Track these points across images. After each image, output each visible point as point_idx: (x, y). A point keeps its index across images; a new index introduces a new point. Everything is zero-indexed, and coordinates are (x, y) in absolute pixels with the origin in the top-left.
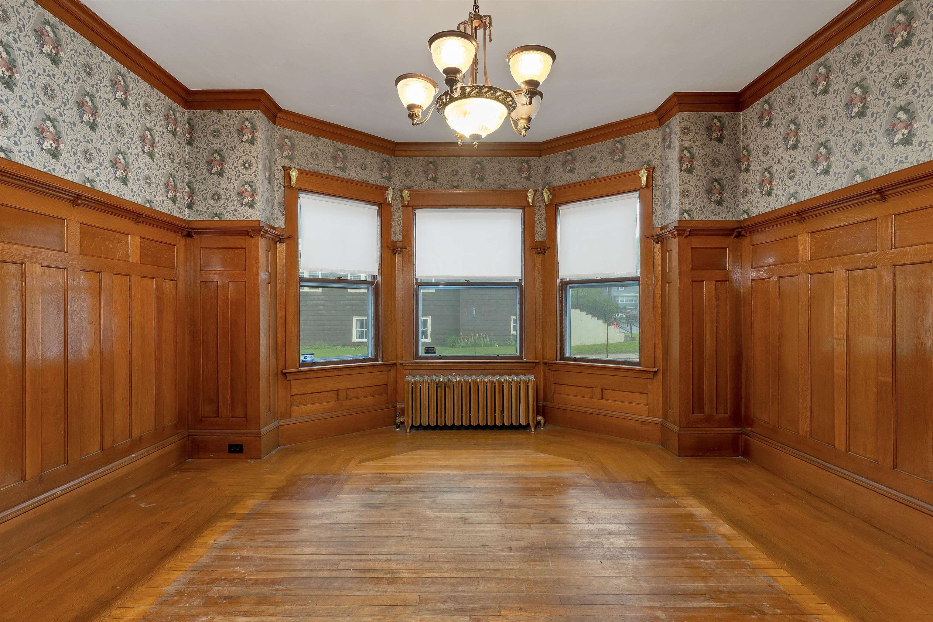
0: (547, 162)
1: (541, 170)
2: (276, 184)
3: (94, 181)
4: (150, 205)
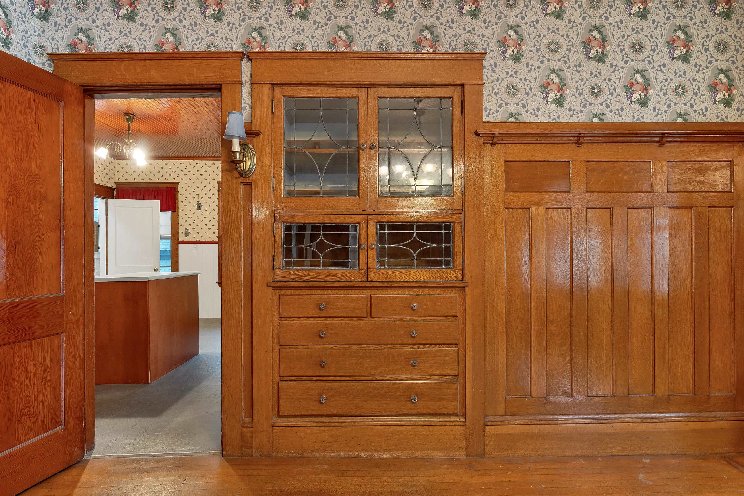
3: (603, 114)
4: (685, 119)
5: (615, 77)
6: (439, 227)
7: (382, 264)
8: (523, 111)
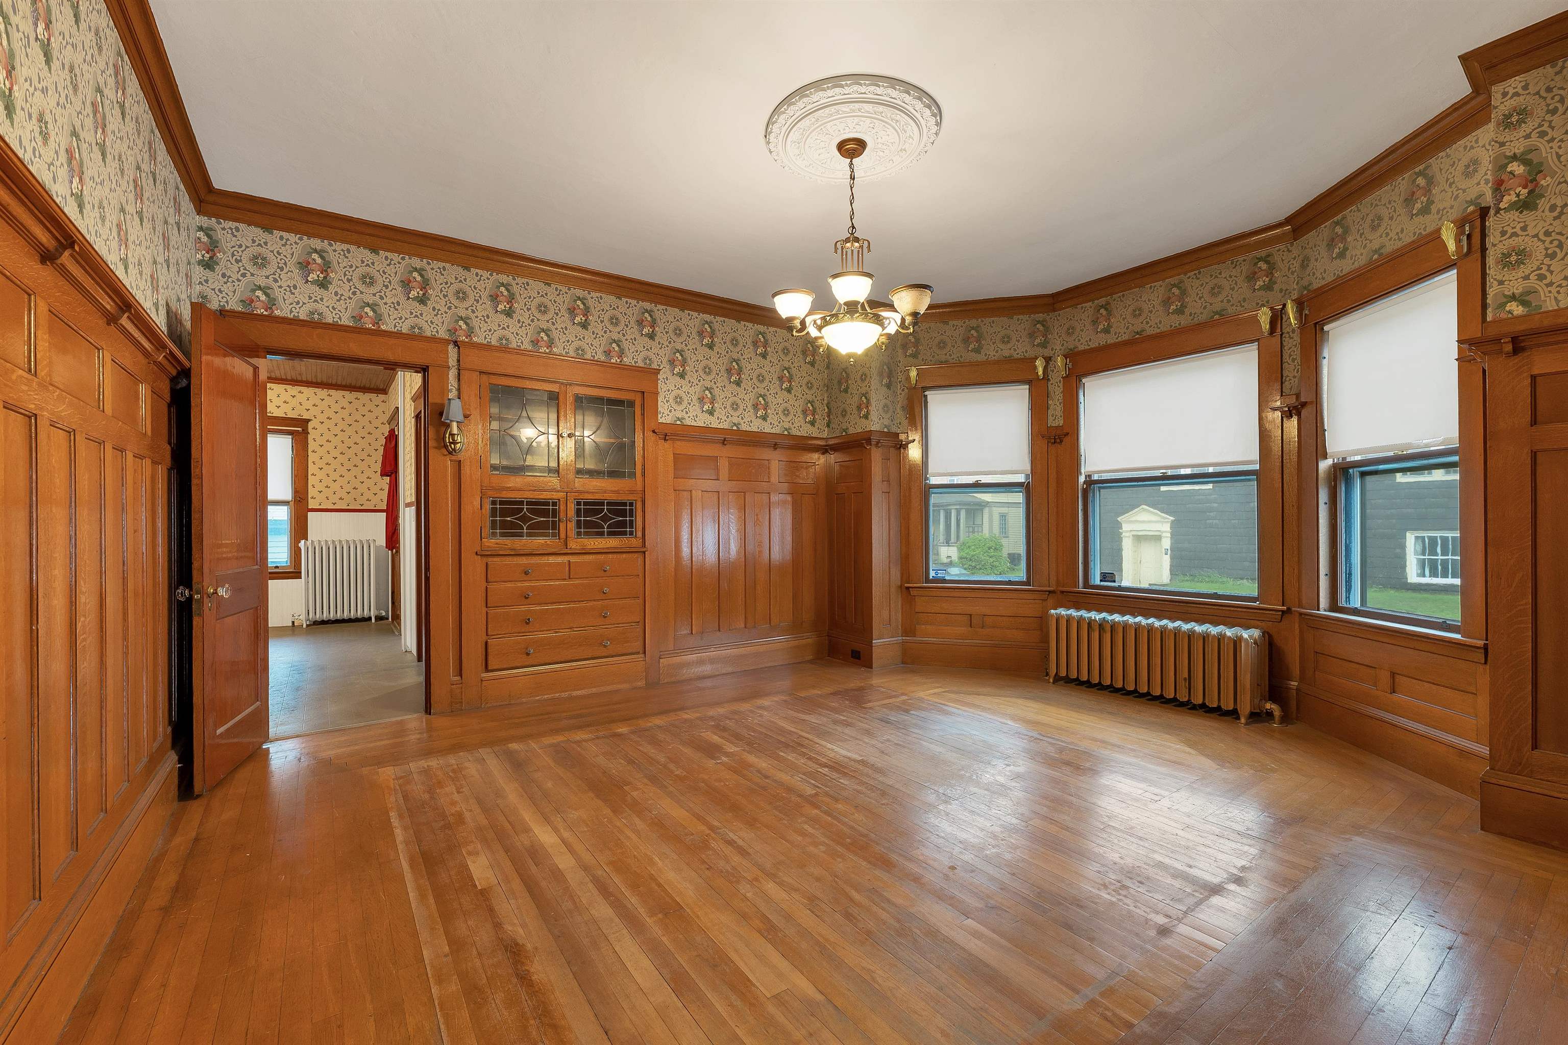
0: (1305, 248)
1: (1296, 265)
2: (899, 387)
3: (739, 424)
4: (789, 432)
5: (747, 398)
6: (625, 504)
7: (579, 534)
8: (686, 416)
